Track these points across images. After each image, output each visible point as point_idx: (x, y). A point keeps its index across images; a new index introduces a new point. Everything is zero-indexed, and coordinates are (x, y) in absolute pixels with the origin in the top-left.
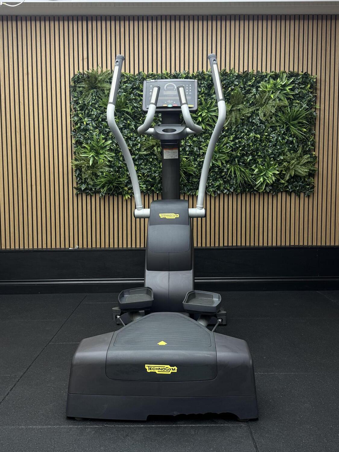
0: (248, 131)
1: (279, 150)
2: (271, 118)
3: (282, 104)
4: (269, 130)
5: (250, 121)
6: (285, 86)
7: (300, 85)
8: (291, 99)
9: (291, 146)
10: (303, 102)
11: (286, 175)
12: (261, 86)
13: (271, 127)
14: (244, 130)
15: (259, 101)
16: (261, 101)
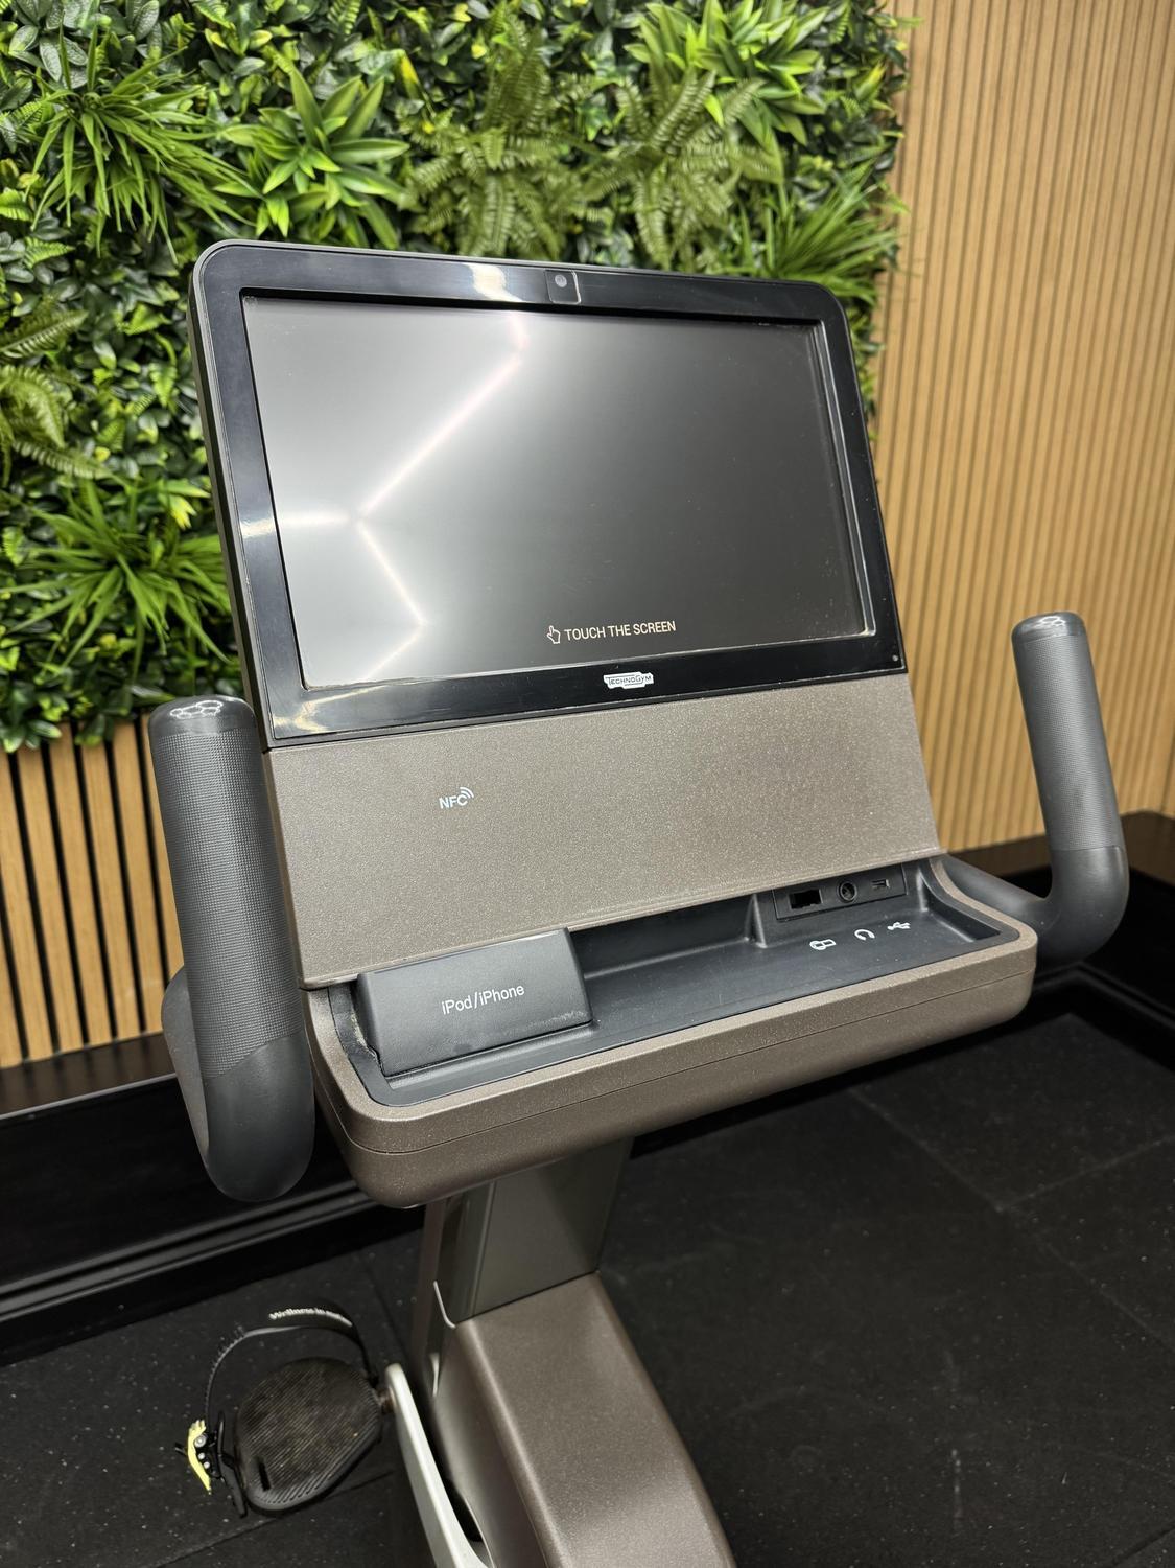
2: (698, 249)
3: (757, 170)
5: (584, 256)
6: (778, 53)
7: (837, 64)
8: (795, 147)
10: (840, 171)
12: (646, 33)
15: (633, 130)
16: (644, 131)
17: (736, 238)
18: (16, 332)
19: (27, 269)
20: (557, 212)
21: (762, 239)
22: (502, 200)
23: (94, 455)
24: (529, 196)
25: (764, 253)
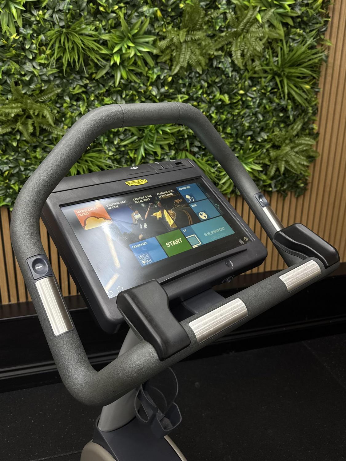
0: (209, 86)
1: (262, 123)
2: (253, 61)
3: (274, 34)
4: (246, 83)
5: (214, 65)
8: (289, 27)
9: (281, 115)
10: (307, 33)
11: (270, 168)
13: (251, 78)
14: (203, 82)
15: (232, 25)
16: (236, 25)
17: (267, 57)
18: (42, 94)
19: (47, 76)
20: (205, 53)
21: (277, 56)
22: (187, 50)
23: (63, 128)
24: (196, 48)
25: (278, 61)
